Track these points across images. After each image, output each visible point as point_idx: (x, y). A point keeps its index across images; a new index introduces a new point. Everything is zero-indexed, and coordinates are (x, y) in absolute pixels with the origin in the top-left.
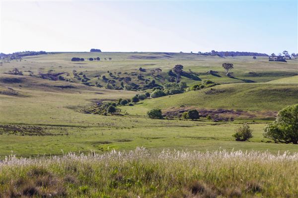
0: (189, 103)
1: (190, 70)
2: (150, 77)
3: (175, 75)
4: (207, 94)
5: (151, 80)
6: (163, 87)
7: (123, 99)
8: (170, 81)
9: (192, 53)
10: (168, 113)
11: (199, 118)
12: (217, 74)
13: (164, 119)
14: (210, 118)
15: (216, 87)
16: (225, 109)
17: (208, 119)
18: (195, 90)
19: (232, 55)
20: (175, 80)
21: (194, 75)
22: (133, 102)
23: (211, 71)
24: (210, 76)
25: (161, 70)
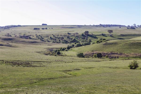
0: (95, 49)
1: (92, 33)
2: (73, 37)
3: (85, 36)
4: (104, 45)
5: (74, 39)
6: (79, 42)
7: (63, 48)
8: (82, 39)
9: (90, 25)
10: (86, 54)
11: (102, 57)
12: (105, 35)
13: (85, 57)
14: (107, 57)
15: (108, 42)
16: (114, 52)
17: (106, 57)
18: (97, 43)
19: (109, 26)
20: (85, 38)
21: (94, 36)
22: (67, 49)
23: (102, 34)
24: (102, 36)
25: (78, 34)
